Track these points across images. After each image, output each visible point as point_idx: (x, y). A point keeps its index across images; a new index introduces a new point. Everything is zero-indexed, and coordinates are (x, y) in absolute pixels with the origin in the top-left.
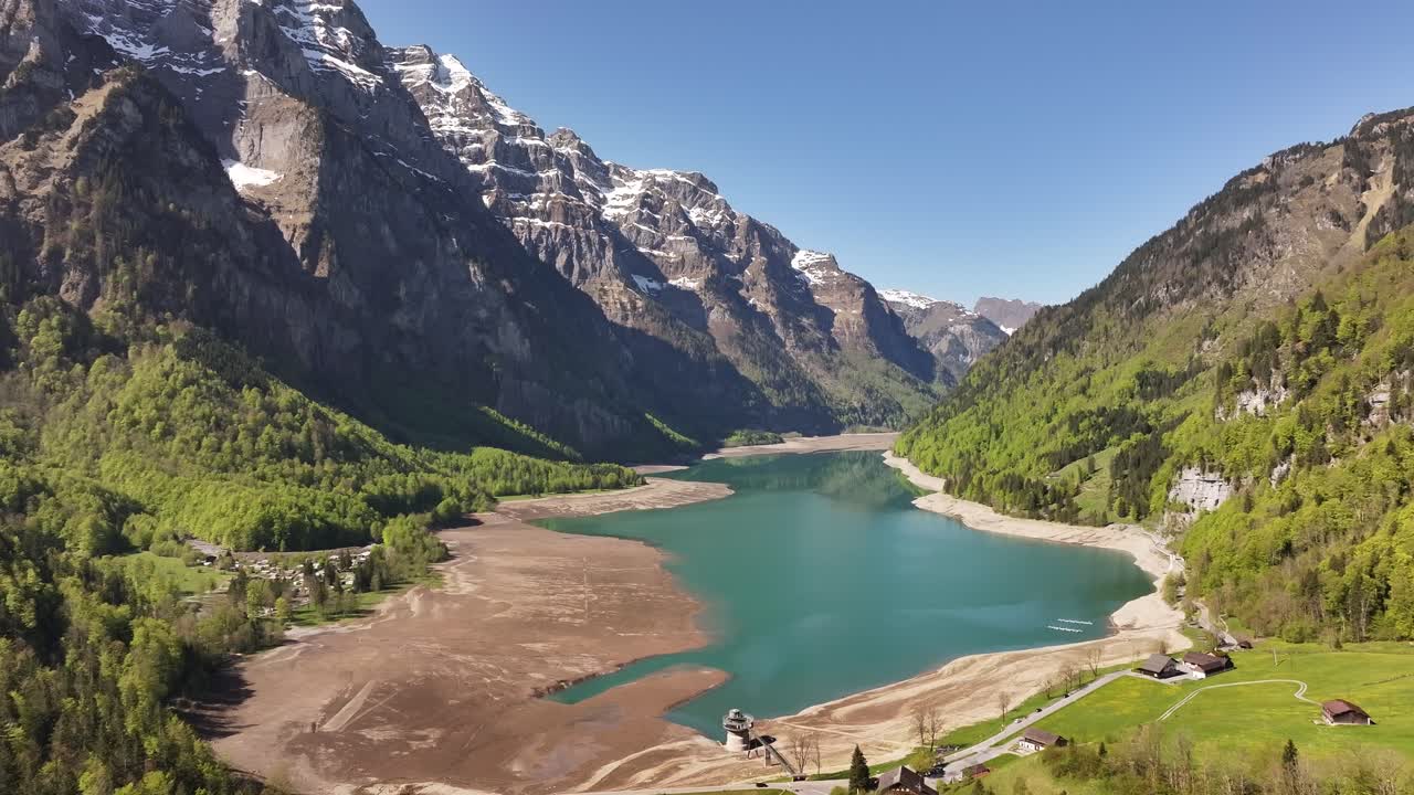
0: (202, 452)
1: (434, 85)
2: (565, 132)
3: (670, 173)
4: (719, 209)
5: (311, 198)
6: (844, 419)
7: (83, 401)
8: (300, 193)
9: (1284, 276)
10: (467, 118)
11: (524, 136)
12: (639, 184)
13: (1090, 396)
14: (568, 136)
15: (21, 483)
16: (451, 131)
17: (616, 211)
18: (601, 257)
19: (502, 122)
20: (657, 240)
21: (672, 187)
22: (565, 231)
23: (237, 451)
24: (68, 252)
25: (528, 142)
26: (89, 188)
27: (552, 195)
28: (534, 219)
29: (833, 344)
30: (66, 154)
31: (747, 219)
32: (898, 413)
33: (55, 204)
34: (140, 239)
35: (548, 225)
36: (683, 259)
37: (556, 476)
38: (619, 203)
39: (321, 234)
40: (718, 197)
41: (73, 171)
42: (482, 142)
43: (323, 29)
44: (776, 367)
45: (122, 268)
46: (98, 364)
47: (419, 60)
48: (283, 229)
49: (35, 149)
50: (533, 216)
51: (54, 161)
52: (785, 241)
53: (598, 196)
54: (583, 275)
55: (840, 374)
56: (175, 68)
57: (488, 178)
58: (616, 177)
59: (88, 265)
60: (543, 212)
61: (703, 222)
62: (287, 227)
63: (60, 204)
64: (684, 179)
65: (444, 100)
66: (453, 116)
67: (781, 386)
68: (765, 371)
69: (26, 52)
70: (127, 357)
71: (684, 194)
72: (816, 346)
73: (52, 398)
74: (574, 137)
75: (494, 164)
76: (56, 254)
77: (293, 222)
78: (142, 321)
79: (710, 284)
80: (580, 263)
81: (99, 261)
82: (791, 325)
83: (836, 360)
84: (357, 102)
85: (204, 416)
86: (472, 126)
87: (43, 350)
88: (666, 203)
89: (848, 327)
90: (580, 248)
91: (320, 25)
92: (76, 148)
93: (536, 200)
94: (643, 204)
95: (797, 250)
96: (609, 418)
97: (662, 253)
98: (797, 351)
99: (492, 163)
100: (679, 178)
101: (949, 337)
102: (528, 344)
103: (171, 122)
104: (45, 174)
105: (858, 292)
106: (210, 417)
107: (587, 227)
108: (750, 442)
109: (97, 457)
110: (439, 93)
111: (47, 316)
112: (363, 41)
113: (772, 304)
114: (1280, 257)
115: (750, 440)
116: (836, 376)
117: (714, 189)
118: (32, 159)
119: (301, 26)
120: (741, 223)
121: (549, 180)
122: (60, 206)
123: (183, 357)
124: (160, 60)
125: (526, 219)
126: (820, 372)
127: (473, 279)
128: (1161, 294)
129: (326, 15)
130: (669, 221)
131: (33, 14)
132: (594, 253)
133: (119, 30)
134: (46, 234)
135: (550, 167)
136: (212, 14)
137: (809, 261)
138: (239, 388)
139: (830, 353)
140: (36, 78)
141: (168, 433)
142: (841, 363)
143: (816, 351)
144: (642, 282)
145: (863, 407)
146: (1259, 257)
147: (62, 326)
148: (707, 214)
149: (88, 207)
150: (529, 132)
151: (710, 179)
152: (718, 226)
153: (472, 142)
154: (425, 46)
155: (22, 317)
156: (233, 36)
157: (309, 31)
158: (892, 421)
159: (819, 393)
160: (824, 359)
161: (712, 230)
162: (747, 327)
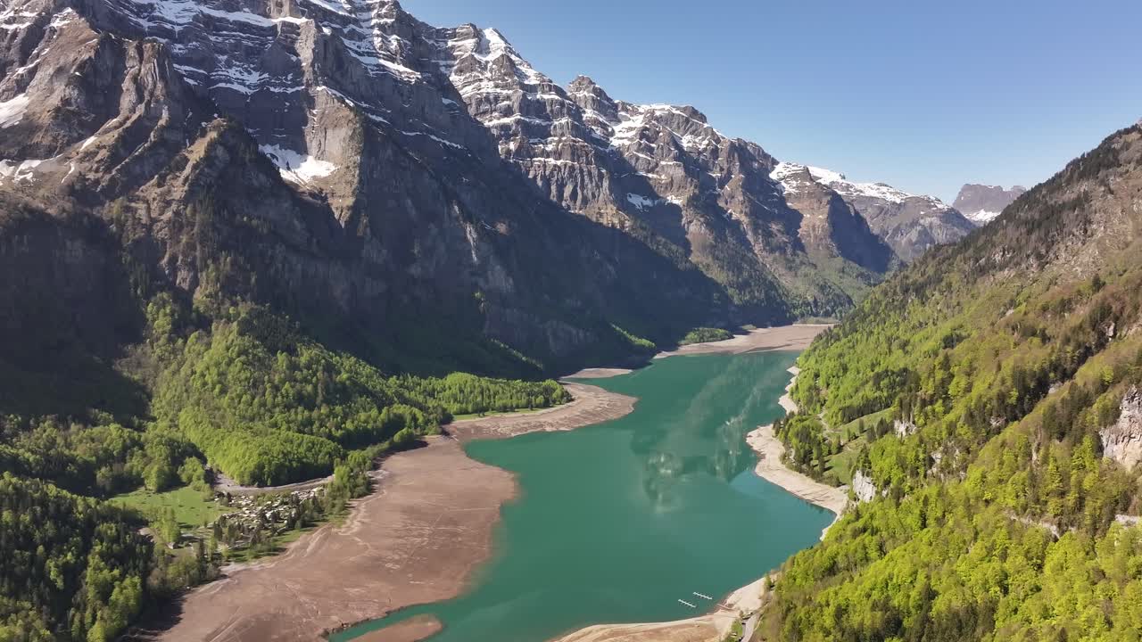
0: (241, 406)
1: (477, 56)
2: (583, 78)
3: (667, 107)
4: (706, 135)
5: (354, 187)
6: (797, 312)
7: (180, 365)
8: (347, 182)
9: (1090, 253)
10: (500, 82)
11: (543, 93)
12: (641, 118)
13: (907, 352)
14: (585, 82)
15: (124, 441)
16: (488, 93)
17: (621, 142)
18: (598, 186)
19: (526, 82)
20: (652, 165)
21: (668, 119)
22: (572, 168)
23: (263, 404)
24: (180, 258)
25: (546, 97)
26: (194, 211)
27: (564, 138)
28: (550, 158)
29: (798, 245)
30: (181, 189)
31: (729, 143)
32: (847, 305)
33: (174, 225)
34: (224, 246)
35: (559, 163)
36: (672, 180)
37: (501, 398)
38: (623, 135)
39: (360, 213)
40: (706, 125)
41: (185, 201)
42: (510, 100)
43: (380, 39)
44: (740, 270)
45: (212, 267)
46: (193, 337)
47: (466, 36)
48: (334, 210)
49: (164, 186)
50: (548, 156)
51: (175, 194)
52: (766, 156)
53: (607, 130)
54: (585, 201)
55: (799, 273)
56: (272, 89)
57: (514, 128)
58: (623, 113)
59: (192, 266)
60: (555, 153)
61: (692, 147)
62: (337, 209)
63: (176, 225)
64: (678, 112)
65: (484, 68)
66: (490, 80)
67: (742, 287)
68: (730, 273)
69: (159, 117)
70: (211, 331)
71: (678, 124)
72: (782, 249)
73: (162, 365)
74: (591, 82)
75: (519, 117)
76: (173, 259)
77: (341, 204)
78: (223, 303)
79: (693, 202)
80: (582, 191)
81: (198, 263)
82: (760, 231)
83: (798, 261)
84: (402, 95)
85: (246, 379)
86: (503, 87)
87: (161, 330)
88: (661, 134)
89: (814, 230)
90: (583, 180)
91: (378, 36)
92: (187, 184)
93: (551, 143)
94: (642, 136)
95: (777, 163)
96: (574, 332)
97: (655, 176)
98: (764, 254)
99: (517, 116)
100: (674, 111)
101: (919, 228)
102: (511, 281)
103: (248, 157)
104: (169, 203)
105: (826, 199)
106: (250, 379)
107: (589, 163)
108: (701, 340)
109: (180, 410)
110: (480, 63)
111: (164, 307)
112: (409, 43)
113: (746, 214)
114: (1092, 235)
115: (702, 338)
116: (796, 274)
117: (703, 118)
118: (161, 195)
119: (365, 38)
120: (723, 147)
121: (562, 126)
122: (177, 225)
123: (241, 333)
124: (262, 84)
125: (542, 159)
126: (782, 271)
127: (469, 236)
128: (998, 258)
129: (382, 27)
130: (662, 149)
131: (164, 91)
132: (594, 184)
133: (238, 63)
134: (168, 246)
135: (563, 116)
136: (297, 46)
137: (786, 173)
138: (274, 353)
139: (794, 254)
140: (166, 135)
141: (223, 391)
142: (802, 263)
143: (781, 254)
144: (637, 200)
145: (815, 301)
146: (1074, 235)
147: (172, 314)
148: (697, 140)
149: (193, 225)
150: (547, 89)
151: (701, 111)
152: (705, 150)
153: (503, 101)
154: (472, 25)
155: (150, 308)
156: (310, 61)
157: (370, 42)
158: (841, 312)
159: (777, 291)
160: (788, 260)
161: (700, 153)
162: (721, 237)
